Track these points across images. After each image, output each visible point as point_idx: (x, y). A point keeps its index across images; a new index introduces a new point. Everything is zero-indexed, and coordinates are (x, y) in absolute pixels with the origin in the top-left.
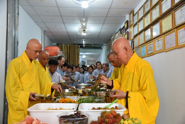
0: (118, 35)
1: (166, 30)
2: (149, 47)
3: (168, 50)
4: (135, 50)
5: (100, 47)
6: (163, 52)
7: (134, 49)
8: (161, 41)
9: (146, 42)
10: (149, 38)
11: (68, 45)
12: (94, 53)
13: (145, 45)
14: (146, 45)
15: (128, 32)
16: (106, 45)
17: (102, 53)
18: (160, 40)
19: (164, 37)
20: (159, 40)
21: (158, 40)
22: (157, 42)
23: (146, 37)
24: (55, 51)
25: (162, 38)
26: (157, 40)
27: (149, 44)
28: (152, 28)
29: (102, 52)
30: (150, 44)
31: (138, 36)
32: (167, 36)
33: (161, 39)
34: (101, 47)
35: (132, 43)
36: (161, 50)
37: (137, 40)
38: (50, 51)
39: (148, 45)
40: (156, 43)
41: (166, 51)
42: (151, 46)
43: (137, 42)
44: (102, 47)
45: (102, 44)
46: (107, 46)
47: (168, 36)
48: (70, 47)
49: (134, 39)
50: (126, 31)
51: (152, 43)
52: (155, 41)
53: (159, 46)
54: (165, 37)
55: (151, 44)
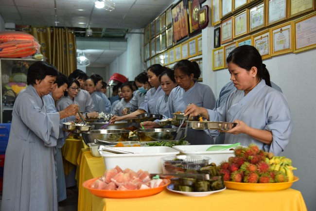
0: (178, 10)
1: (300, 11)
2: (259, 42)
3: (303, 50)
4: (225, 46)
5: (122, 35)
6: (292, 53)
7: (222, 46)
8: (287, 31)
9: (251, 31)
10: (260, 25)
11: (48, 29)
12: (107, 51)
13: (250, 38)
14: (252, 38)
15: (207, 6)
16: (141, 33)
17: (126, 50)
18: (285, 30)
19: (294, 24)
20: (283, 28)
21: (281, 30)
22: (278, 32)
23: (251, 21)
24: (27, 46)
25: (289, 26)
26: (279, 30)
27: (259, 37)
28: (267, 3)
29: (127, 47)
30: (261, 37)
31: (233, 17)
32: (300, 23)
33: (287, 27)
34: (124, 37)
35: (217, 32)
36: (287, 49)
37: (229, 26)
38: (14, 46)
39: (256, 38)
40: (276, 37)
41: (297, 51)
42: (263, 40)
43: (230, 29)
44: (126, 37)
45: (128, 30)
46: (143, 35)
47: (303, 22)
48: (52, 34)
49: (221, 23)
50: (203, 5)
51: (268, 34)
52: (274, 31)
53: (283, 41)
54: (297, 25)
55: (263, 36)
